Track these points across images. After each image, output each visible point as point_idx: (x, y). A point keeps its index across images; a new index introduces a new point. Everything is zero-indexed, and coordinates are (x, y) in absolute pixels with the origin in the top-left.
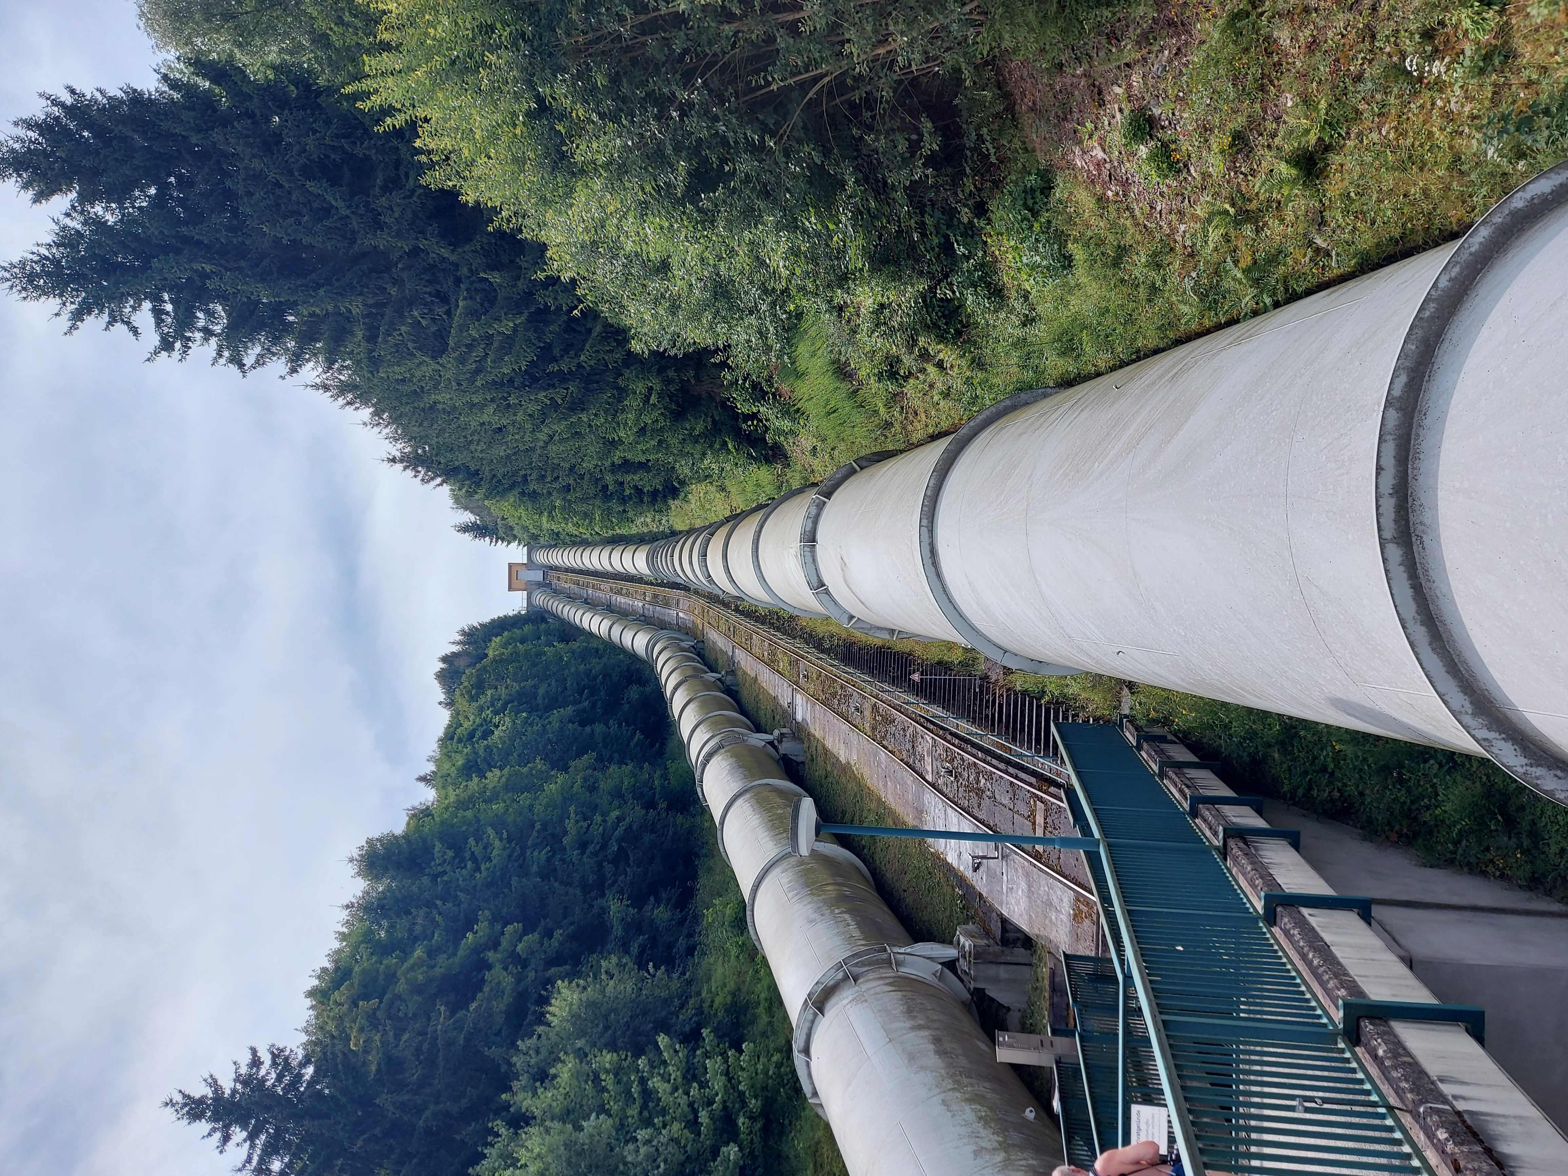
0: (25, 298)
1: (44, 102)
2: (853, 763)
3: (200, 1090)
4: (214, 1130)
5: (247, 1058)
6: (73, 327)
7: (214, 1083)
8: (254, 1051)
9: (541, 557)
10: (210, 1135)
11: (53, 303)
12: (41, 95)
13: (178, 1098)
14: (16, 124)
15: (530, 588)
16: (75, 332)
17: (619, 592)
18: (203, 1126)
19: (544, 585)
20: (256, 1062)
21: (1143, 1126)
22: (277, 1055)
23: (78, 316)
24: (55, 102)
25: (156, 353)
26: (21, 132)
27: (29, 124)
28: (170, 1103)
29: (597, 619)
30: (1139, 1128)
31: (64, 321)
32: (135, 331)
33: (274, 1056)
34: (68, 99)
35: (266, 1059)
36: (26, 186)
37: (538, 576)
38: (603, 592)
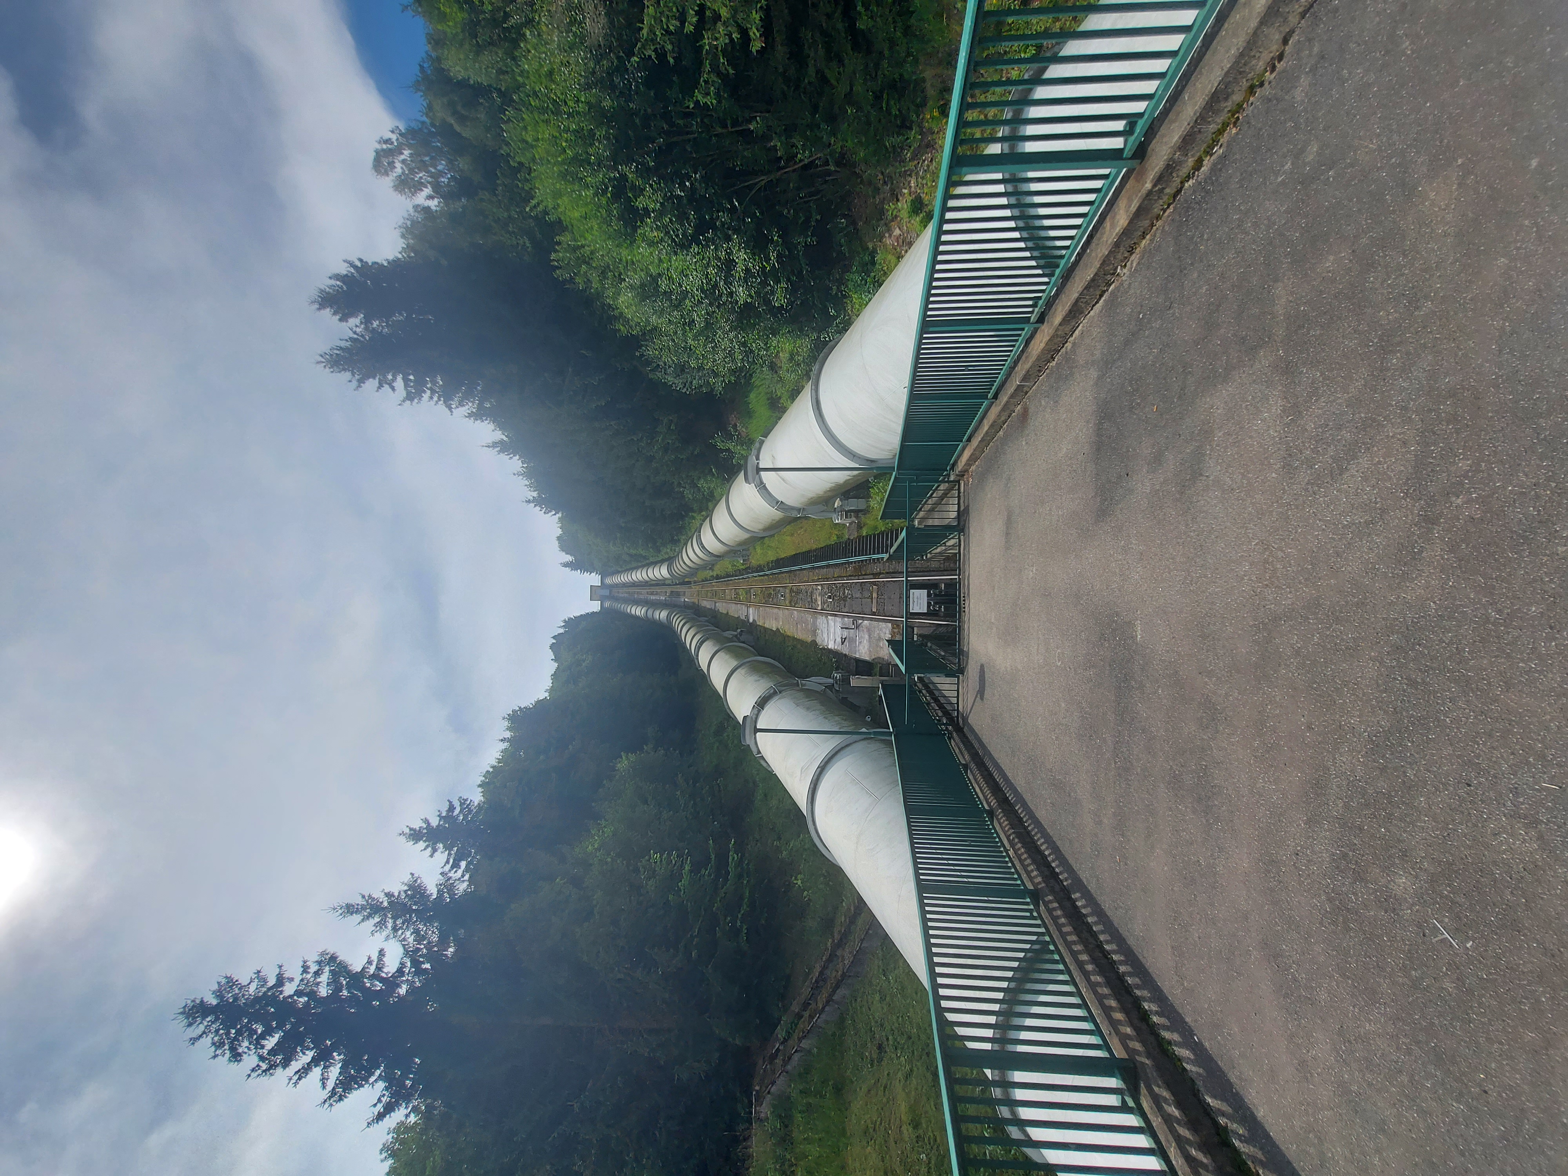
0: (332, 372)
1: (346, 265)
2: (779, 627)
3: (417, 824)
4: (427, 847)
5: (446, 806)
6: (359, 386)
7: (426, 821)
8: (450, 802)
9: (608, 581)
10: (425, 849)
11: (347, 375)
12: (344, 261)
13: (407, 831)
14: (330, 278)
15: (602, 599)
16: (360, 389)
17: (652, 594)
18: (422, 845)
19: (611, 597)
20: (451, 808)
21: (916, 600)
22: (462, 802)
23: (361, 381)
24: (352, 265)
25: (404, 401)
26: (333, 282)
27: (337, 277)
28: (402, 834)
29: (639, 609)
30: (914, 601)
31: (355, 383)
32: (393, 389)
33: (461, 804)
34: (359, 264)
35: (457, 804)
36: (335, 314)
37: (606, 592)
38: (644, 594)
